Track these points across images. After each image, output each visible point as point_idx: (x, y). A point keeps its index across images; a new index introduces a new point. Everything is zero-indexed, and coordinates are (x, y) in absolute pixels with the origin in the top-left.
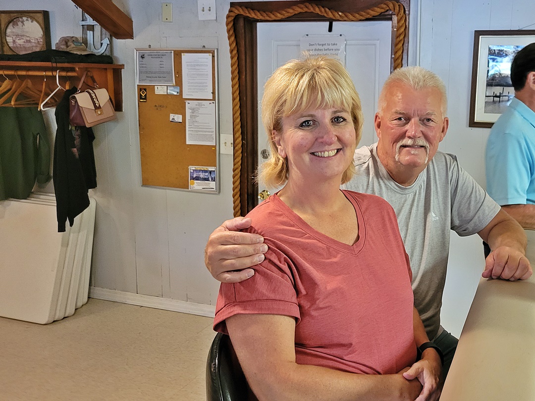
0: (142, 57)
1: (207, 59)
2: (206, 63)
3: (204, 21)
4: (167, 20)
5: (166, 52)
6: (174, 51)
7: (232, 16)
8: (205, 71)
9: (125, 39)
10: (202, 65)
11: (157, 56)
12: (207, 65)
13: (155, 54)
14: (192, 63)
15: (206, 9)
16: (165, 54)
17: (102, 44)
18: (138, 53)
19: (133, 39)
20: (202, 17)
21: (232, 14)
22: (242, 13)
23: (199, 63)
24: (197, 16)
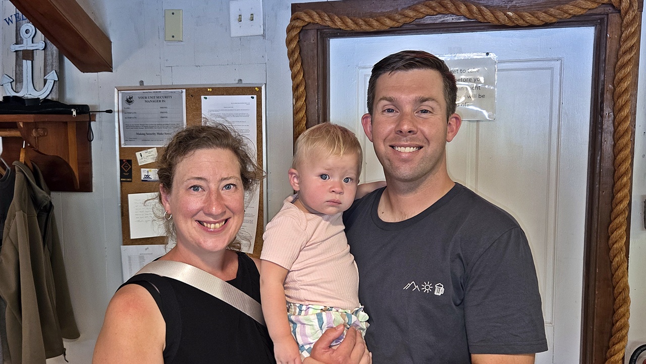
0: (127, 101)
1: (249, 104)
2: (244, 112)
3: (240, 38)
4: (173, 39)
5: (172, 92)
6: (187, 90)
7: (297, 27)
8: (245, 124)
9: (97, 72)
10: (237, 115)
11: (156, 99)
12: (248, 116)
13: (153, 95)
14: (221, 112)
15: (246, 17)
16: (170, 95)
17: (45, 81)
18: (120, 94)
19: (112, 71)
20: (236, 30)
21: (298, 23)
22: (317, 19)
23: (233, 112)
24: (228, 28)
